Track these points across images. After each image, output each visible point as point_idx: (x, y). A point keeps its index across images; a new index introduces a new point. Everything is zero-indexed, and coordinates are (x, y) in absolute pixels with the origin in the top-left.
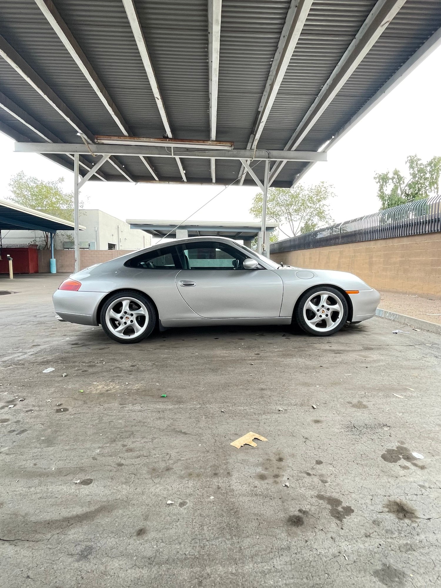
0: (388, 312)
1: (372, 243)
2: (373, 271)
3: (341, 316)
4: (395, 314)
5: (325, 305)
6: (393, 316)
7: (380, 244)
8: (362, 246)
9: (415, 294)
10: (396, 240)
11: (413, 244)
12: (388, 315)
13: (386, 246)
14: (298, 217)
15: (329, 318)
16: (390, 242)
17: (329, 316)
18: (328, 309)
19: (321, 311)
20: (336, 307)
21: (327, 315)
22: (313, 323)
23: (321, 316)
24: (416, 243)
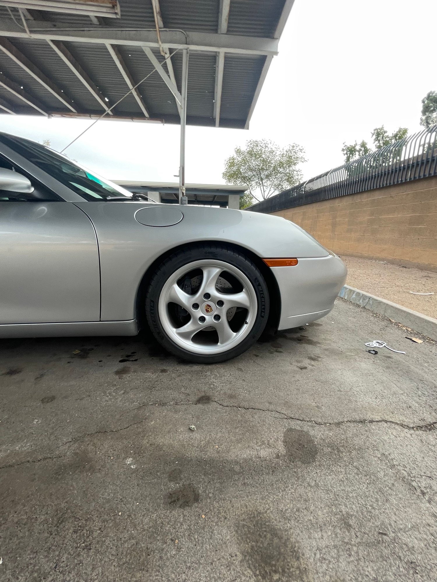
0: (354, 291)
1: (337, 201)
2: (336, 233)
3: (251, 319)
4: (366, 297)
5: (214, 292)
6: (364, 299)
7: (346, 202)
8: (326, 205)
9: (383, 260)
10: (365, 195)
11: (386, 198)
12: (354, 296)
13: (353, 203)
14: (269, 183)
15: (222, 324)
16: (358, 199)
17: (224, 319)
18: (220, 303)
19: (203, 306)
20: (241, 297)
21: (217, 317)
22: (184, 335)
23: (202, 319)
24: (391, 197)
